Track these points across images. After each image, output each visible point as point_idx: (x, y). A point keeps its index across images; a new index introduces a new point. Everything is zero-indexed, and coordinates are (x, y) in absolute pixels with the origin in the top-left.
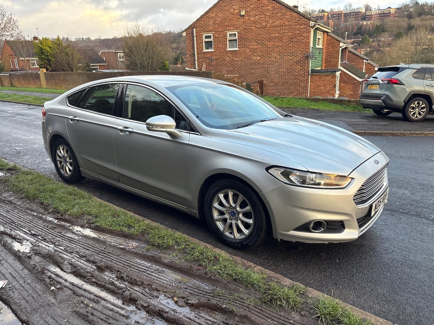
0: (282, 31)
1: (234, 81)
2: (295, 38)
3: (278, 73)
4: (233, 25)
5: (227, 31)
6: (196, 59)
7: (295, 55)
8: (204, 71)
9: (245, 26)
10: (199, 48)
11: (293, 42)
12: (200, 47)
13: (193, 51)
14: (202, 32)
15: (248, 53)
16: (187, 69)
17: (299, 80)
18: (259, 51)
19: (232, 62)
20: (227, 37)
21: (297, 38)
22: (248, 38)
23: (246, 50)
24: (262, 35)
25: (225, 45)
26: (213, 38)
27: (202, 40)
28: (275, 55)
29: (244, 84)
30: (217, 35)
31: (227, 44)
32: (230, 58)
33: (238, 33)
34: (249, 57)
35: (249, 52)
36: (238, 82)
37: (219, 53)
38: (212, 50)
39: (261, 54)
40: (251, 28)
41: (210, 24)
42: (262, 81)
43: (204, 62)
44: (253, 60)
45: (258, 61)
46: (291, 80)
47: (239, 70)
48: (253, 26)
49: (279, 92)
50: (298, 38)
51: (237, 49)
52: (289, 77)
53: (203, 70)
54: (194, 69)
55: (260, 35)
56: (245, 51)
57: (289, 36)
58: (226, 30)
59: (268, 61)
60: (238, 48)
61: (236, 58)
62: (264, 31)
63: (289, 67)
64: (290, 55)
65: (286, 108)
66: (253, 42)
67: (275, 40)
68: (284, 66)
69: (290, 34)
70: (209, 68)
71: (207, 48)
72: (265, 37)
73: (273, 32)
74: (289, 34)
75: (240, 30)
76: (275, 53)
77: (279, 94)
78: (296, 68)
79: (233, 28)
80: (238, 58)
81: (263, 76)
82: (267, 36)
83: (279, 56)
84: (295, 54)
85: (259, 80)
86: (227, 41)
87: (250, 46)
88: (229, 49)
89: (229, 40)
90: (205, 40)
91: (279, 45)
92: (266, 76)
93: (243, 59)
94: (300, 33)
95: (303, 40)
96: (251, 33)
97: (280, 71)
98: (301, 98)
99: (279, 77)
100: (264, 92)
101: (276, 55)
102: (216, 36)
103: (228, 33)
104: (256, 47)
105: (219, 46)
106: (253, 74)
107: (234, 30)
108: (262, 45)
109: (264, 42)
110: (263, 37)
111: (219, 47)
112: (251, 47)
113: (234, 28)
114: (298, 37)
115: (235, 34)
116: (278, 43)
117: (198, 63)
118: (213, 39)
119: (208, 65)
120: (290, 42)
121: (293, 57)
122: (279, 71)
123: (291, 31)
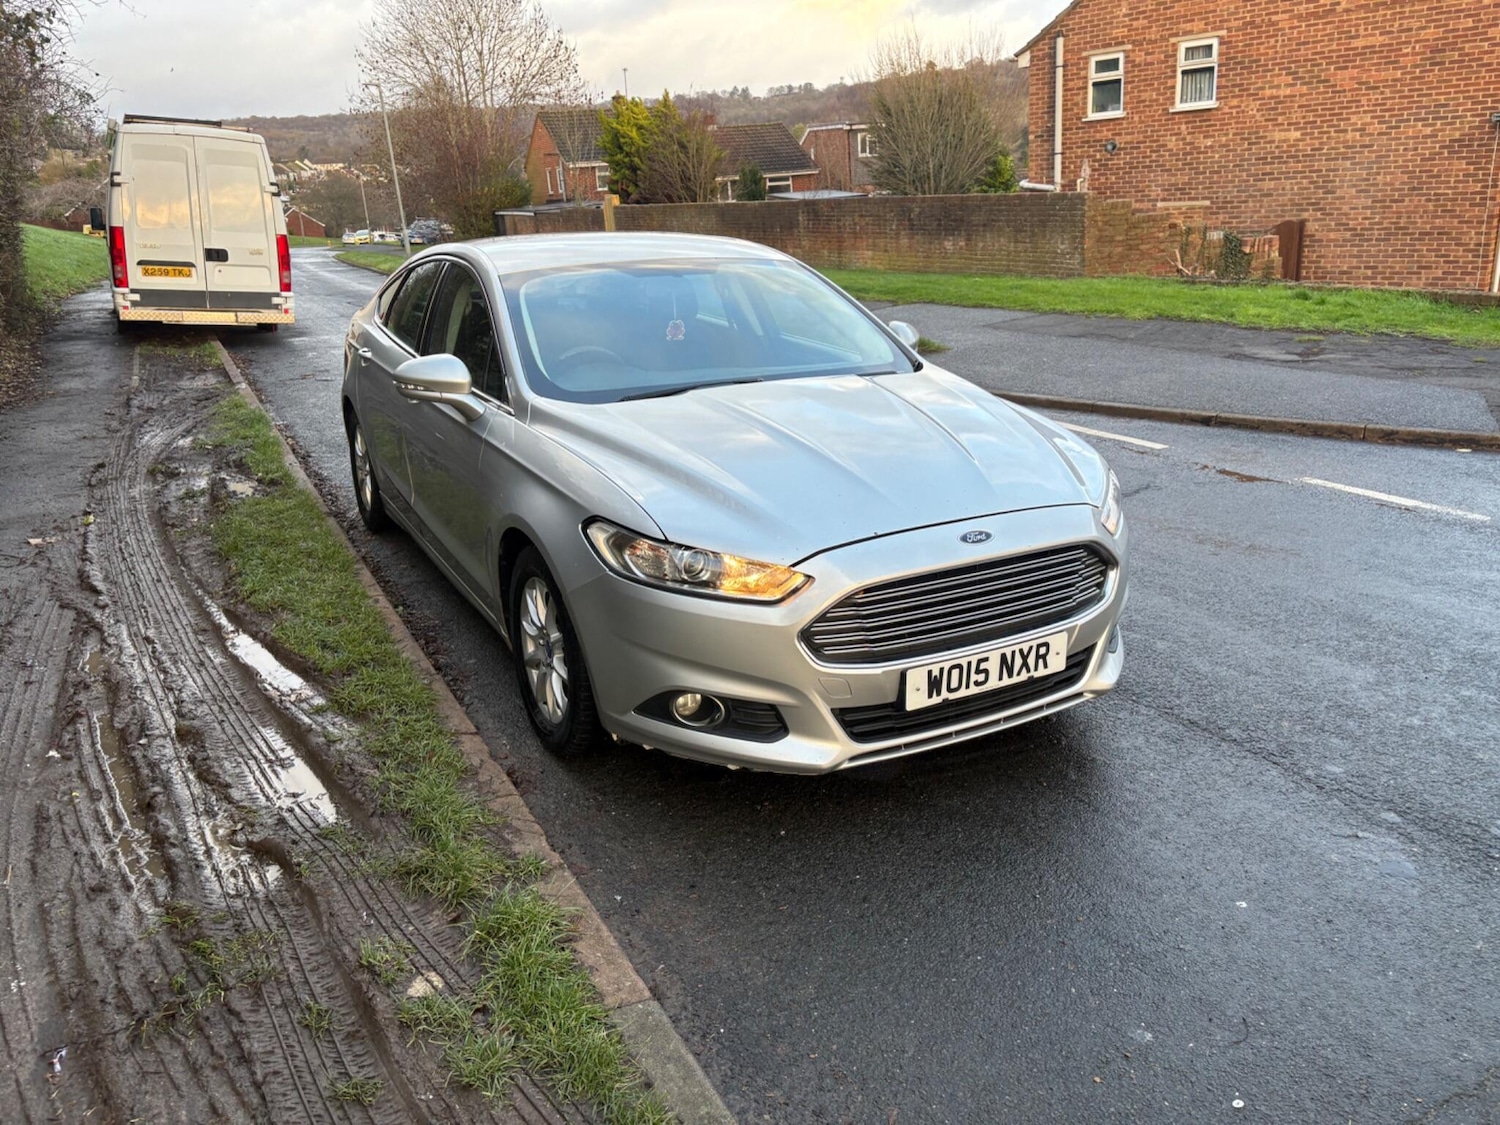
0: (1401, 25)
1: (1173, 226)
2: (1453, 50)
3: (1369, 191)
4: (1204, 15)
5: (1179, 39)
6: (1058, 148)
7: (1446, 118)
8: (1085, 190)
9: (1249, 12)
10: (1072, 110)
11: (1444, 63)
12: (1077, 104)
13: (1049, 122)
14: (1085, 50)
15: (1254, 116)
16: (1024, 184)
17: (1458, 216)
18: (1299, 107)
19: (1190, 154)
20: (1176, 61)
21: (1463, 49)
22: (1259, 60)
23: (1247, 106)
24: (1314, 42)
25: (1169, 92)
26: (1125, 68)
27: (1086, 78)
28: (1361, 118)
29: (1216, 236)
30: (1140, 57)
31: (1174, 87)
32: (1184, 139)
33: (1221, 44)
34: (1258, 132)
35: (1258, 114)
36: (1189, 231)
37: (1142, 122)
38: (1119, 113)
39: (1304, 117)
40: (1274, 18)
41: (1118, 17)
42: (1302, 224)
43: (1086, 160)
44: (1272, 142)
45: (1293, 146)
46: (1421, 217)
47: (1215, 183)
48: (1283, 12)
49: (1366, 268)
50: (1467, 45)
51: (1212, 104)
52: (1416, 207)
53: (1082, 186)
54: (1048, 183)
55: (1308, 43)
56: (1243, 112)
57: (1428, 40)
58: (1176, 35)
59: (1333, 145)
60: (1218, 99)
61: (1205, 137)
62: (1324, 29)
63: (1417, 166)
64: (1428, 119)
65: (1310, 332)
66: (1277, 72)
67: (1366, 59)
68: (1396, 162)
69: (1435, 33)
70: (1103, 180)
71: (1101, 107)
72: (1326, 50)
73: (1363, 27)
74: (1430, 33)
75: (1229, 30)
76: (1365, 112)
77: (1369, 272)
78: (1446, 170)
79: (1202, 25)
80: (1213, 136)
81: (1308, 204)
82: (1334, 47)
83: (1379, 123)
84: (1450, 112)
85: (1287, 219)
86: (1174, 77)
87: (1263, 88)
88: (1179, 107)
89: (1184, 73)
90: (1094, 76)
91: (1382, 81)
92: (1318, 204)
93: (1232, 140)
94: (1477, 28)
95: (1486, 52)
96: (1272, 41)
97: (1378, 185)
98: (1408, 294)
99: (1376, 207)
100: (1306, 268)
101: (1369, 120)
102: (1138, 60)
103: (1183, 47)
104: (1288, 91)
105: (1144, 96)
106: (1265, 199)
107: (1206, 31)
108: (1311, 83)
109: (1322, 70)
110: (1319, 50)
111: (1144, 101)
112: (1268, 92)
113: (1206, 24)
114: (1468, 42)
115: (1210, 47)
116: (1377, 71)
117: (1063, 163)
118: (1126, 72)
119: (1100, 168)
120: (1431, 65)
121: (1438, 126)
122: (1373, 185)
123: (1440, 20)
